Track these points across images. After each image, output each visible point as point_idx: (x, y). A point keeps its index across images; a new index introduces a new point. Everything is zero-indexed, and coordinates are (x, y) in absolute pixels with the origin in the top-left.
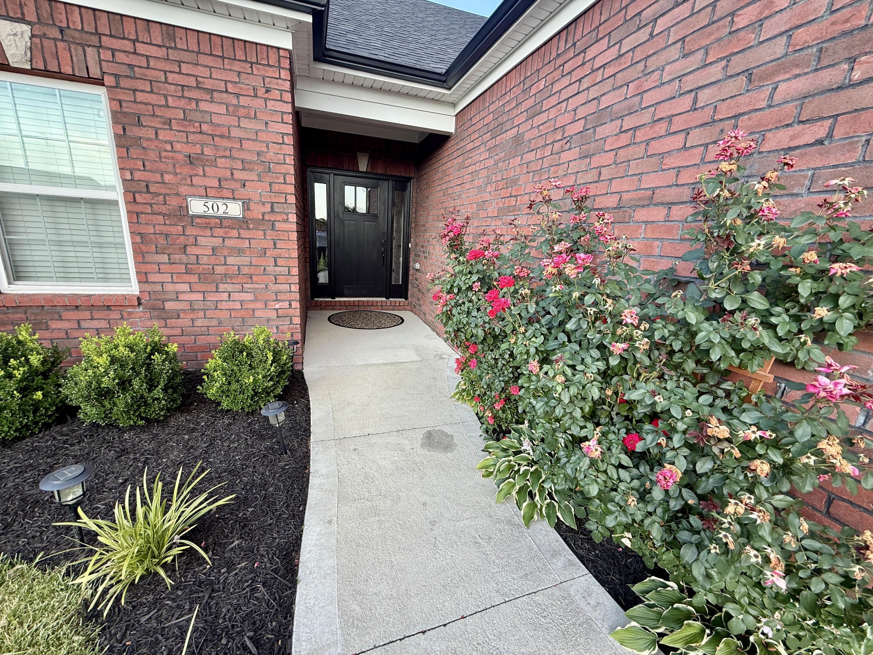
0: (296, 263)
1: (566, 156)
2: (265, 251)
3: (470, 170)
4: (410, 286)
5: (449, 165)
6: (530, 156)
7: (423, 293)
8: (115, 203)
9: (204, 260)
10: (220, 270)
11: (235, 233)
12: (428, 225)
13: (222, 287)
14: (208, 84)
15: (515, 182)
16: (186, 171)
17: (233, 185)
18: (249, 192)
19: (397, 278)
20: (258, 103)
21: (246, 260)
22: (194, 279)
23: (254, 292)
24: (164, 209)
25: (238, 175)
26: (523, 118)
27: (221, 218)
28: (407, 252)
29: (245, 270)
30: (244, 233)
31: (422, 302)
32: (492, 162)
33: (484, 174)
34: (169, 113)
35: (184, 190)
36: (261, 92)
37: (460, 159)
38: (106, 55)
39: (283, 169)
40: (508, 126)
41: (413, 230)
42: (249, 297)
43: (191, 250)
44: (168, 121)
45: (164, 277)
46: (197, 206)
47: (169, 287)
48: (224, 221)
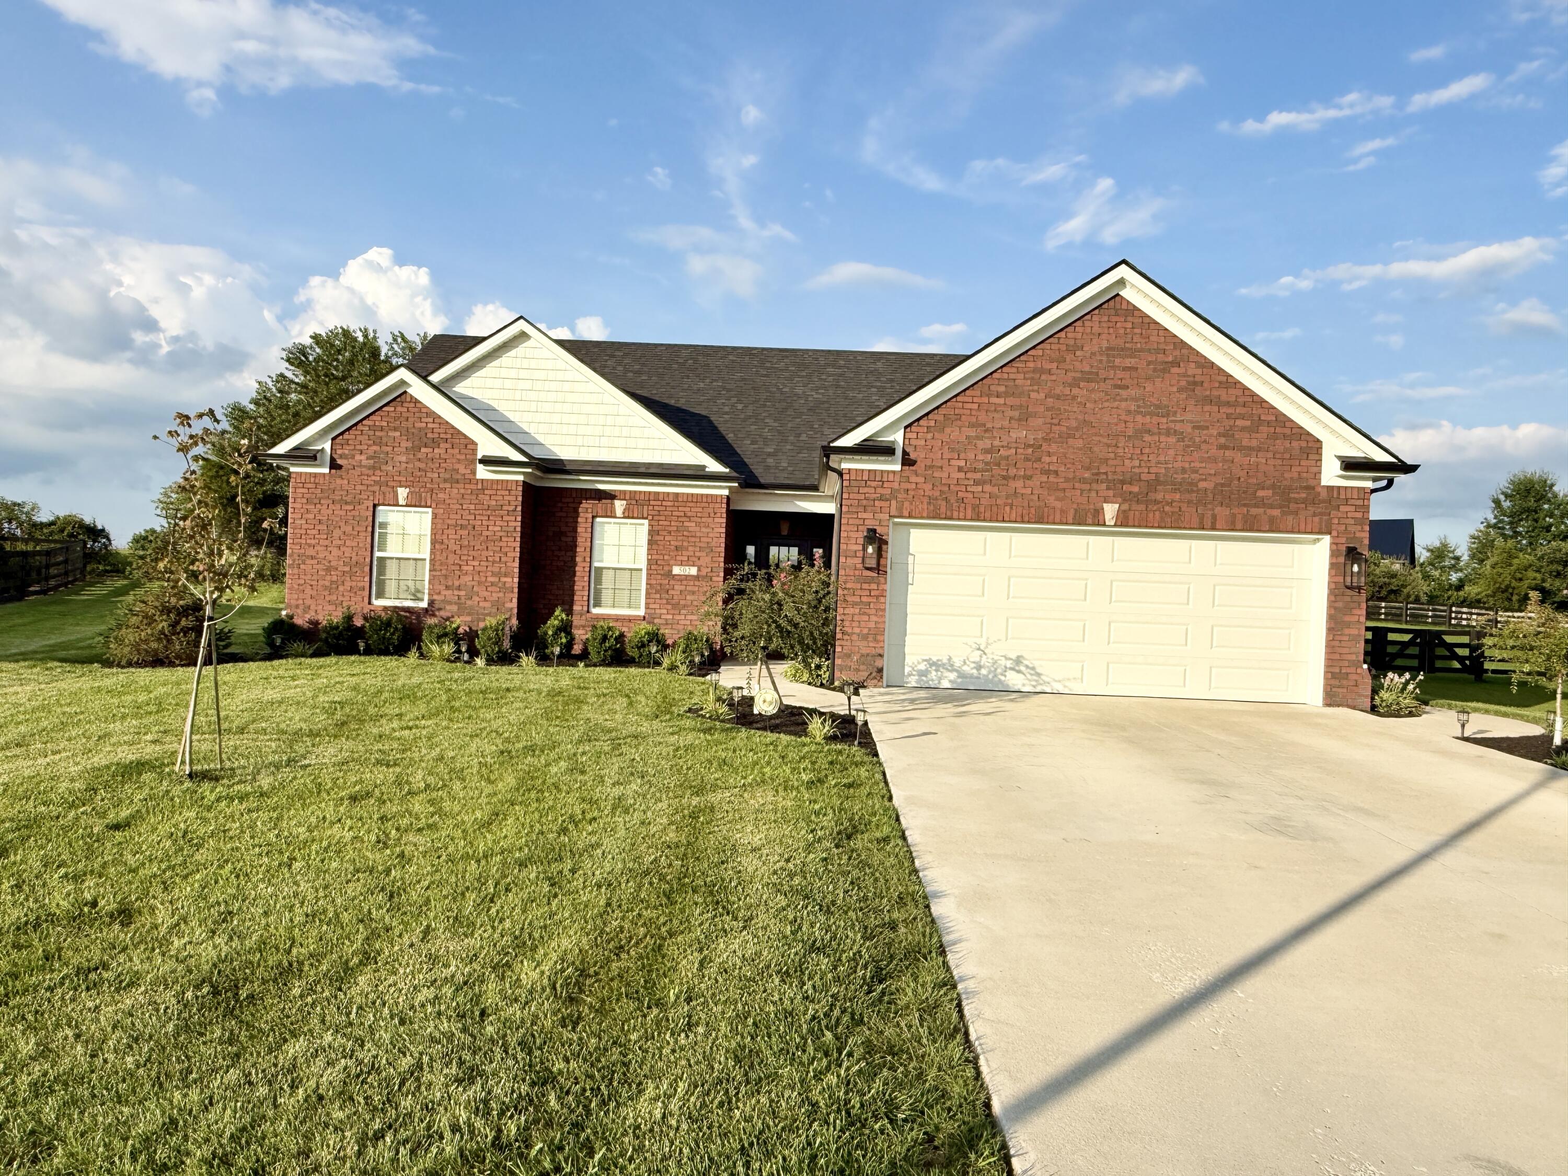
2: (706, 591)
8: (641, 570)
9: (675, 597)
10: (682, 602)
11: (692, 583)
13: (683, 612)
14: (689, 514)
16: (674, 553)
17: (694, 559)
18: (701, 562)
20: (710, 520)
21: (695, 597)
22: (669, 607)
23: (697, 614)
24: (662, 572)
25: (697, 554)
27: (686, 575)
29: (695, 603)
30: (697, 583)
34: (671, 528)
35: (672, 562)
36: (712, 515)
38: (651, 508)
39: (719, 550)
42: (695, 618)
43: (671, 592)
44: (670, 532)
45: (657, 606)
46: (676, 570)
47: (658, 611)
48: (687, 577)
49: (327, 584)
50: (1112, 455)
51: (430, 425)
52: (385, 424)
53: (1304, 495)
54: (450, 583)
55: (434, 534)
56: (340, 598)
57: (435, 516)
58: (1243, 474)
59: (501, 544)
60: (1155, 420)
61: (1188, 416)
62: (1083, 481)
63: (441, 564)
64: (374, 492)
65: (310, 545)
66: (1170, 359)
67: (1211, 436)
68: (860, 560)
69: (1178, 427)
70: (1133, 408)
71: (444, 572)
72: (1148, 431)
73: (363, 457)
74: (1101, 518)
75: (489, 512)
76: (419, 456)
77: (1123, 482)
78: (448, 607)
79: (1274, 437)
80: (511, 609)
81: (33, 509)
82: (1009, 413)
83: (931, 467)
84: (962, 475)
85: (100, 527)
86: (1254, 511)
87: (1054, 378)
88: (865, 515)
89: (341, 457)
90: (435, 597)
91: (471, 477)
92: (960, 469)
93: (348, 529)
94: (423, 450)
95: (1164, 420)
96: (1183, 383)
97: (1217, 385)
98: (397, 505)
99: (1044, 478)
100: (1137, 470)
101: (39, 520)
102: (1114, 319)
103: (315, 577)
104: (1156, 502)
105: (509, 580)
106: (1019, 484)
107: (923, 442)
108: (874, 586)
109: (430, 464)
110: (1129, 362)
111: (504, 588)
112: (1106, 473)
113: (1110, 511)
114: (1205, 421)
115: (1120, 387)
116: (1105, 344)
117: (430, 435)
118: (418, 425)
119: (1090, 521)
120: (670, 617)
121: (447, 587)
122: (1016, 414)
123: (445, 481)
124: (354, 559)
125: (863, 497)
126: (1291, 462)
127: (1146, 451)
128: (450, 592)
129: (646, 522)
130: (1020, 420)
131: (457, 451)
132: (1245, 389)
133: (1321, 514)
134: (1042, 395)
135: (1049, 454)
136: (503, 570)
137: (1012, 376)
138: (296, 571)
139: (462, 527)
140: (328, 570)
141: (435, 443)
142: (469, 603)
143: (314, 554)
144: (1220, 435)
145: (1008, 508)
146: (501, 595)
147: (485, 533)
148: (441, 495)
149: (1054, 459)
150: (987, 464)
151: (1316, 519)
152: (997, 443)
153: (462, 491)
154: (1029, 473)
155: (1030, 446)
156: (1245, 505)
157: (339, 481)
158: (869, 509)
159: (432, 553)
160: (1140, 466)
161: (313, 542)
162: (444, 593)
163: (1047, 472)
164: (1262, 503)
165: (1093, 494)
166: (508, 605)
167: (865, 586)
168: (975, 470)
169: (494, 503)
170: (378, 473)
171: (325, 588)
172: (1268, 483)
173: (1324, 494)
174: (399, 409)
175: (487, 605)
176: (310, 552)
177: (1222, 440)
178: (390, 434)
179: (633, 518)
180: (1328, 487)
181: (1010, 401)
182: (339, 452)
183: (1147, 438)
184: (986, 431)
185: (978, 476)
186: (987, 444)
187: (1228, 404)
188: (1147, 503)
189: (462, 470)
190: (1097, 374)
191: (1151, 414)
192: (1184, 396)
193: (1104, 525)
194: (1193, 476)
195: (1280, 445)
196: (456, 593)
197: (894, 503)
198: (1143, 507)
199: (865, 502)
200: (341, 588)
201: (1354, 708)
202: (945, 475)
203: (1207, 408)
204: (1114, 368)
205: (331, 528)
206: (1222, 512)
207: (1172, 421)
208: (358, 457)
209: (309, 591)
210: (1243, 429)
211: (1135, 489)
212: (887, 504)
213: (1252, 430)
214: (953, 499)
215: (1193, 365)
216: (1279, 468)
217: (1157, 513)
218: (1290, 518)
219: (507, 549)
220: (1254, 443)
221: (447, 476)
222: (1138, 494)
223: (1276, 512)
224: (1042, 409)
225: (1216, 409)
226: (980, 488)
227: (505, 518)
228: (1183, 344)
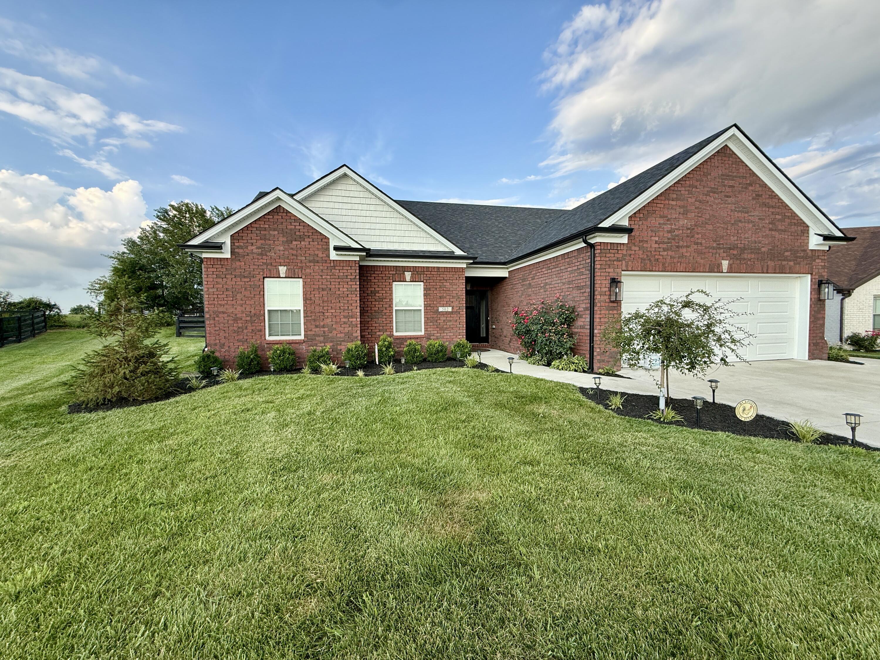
0: (465, 323)
1: (541, 291)
2: (457, 320)
3: (516, 290)
4: (490, 337)
5: (507, 287)
6: (533, 289)
7: (498, 338)
8: (421, 310)
9: (441, 324)
10: (445, 326)
11: (449, 316)
12: (498, 309)
13: (445, 331)
14: (446, 278)
15: (530, 295)
16: (439, 300)
17: (450, 303)
18: (454, 304)
19: (483, 334)
20: (457, 281)
21: (451, 323)
22: (438, 329)
23: (453, 332)
24: (433, 311)
25: (451, 300)
26: (530, 279)
27: (446, 312)
28: (487, 322)
29: (451, 326)
30: (452, 316)
31: (497, 342)
32: (523, 289)
33: (521, 292)
34: (436, 287)
35: (438, 305)
36: (458, 278)
37: (512, 286)
38: (425, 275)
39: (462, 297)
40: (526, 280)
41: (490, 312)
42: (452, 334)
43: (439, 321)
44: (436, 289)
45: (432, 329)
46: (441, 309)
47: (432, 332)
48: (447, 313)
49: (236, 329)
50: (725, 234)
51: (297, 227)
52: (267, 226)
53: (802, 254)
54: (318, 324)
55: (305, 294)
56: (245, 338)
57: (305, 284)
58: (779, 243)
59: (348, 299)
60: (743, 215)
61: (757, 213)
62: (714, 248)
63: (311, 313)
64: (263, 270)
65: (221, 305)
66: (748, 182)
67: (766, 224)
68: (607, 297)
69: (751, 218)
70: (733, 208)
71: (313, 317)
72: (740, 221)
73: (254, 247)
74: (721, 268)
75: (339, 280)
76: (291, 246)
77: (730, 249)
78: (317, 338)
79: (790, 224)
80: (357, 337)
81: (7, 295)
82: (678, 209)
83: (642, 241)
84: (657, 246)
85: (53, 303)
86: (784, 263)
87: (698, 190)
88: (610, 270)
89: (238, 247)
90: (309, 333)
91: (326, 258)
92: (656, 242)
93: (247, 294)
94: (294, 243)
95: (746, 215)
96: (754, 195)
97: (768, 196)
98: (280, 277)
99: (696, 247)
100: (736, 242)
101: (12, 301)
102: (724, 158)
103: (226, 325)
104: (744, 259)
105: (355, 320)
106: (684, 250)
107: (637, 227)
108: (615, 312)
109: (299, 252)
110: (731, 183)
111: (351, 325)
112: (723, 244)
113: (725, 264)
114: (763, 216)
115: (727, 197)
116: (720, 173)
117: (297, 233)
118: (289, 227)
119: (716, 270)
120: (439, 335)
121: (317, 326)
122: (682, 210)
123: (310, 262)
124: (253, 311)
125: (608, 259)
126: (798, 237)
127: (740, 231)
128: (318, 329)
129: (422, 283)
130: (683, 214)
131: (316, 243)
132: (780, 199)
133: (809, 264)
134: (694, 200)
135: (698, 233)
136: (350, 314)
137: (679, 189)
138: (212, 322)
139: (323, 290)
140: (236, 320)
141: (301, 238)
142: (330, 335)
143: (224, 310)
144: (769, 223)
145: (679, 264)
146: (350, 329)
147: (337, 293)
148: (308, 271)
149: (700, 236)
150: (669, 239)
151: (807, 266)
152: (673, 227)
153: (321, 268)
154: (688, 244)
155: (688, 229)
156: (780, 260)
157: (238, 263)
158: (611, 266)
159: (305, 306)
160: (737, 240)
161: (223, 303)
162: (314, 330)
163: (697, 244)
164: (786, 259)
165: (717, 255)
166: (355, 335)
167: (611, 312)
168: (663, 243)
169: (342, 274)
170: (264, 257)
171: (235, 332)
172: (789, 248)
173: (810, 253)
174: (276, 217)
175: (342, 335)
176: (221, 309)
177: (771, 226)
178: (271, 232)
179: (415, 281)
180: (813, 250)
181: (679, 203)
182: (236, 244)
183: (740, 224)
184: (668, 220)
185: (665, 246)
186: (668, 227)
187: (773, 207)
188: (740, 260)
189: (320, 255)
190: (717, 189)
191: (742, 212)
192: (754, 202)
193: (722, 272)
194: (759, 245)
195: (793, 228)
196: (322, 329)
197: (624, 262)
198: (738, 262)
199: (609, 263)
200: (245, 331)
201: (821, 359)
202: (649, 245)
203: (764, 209)
204: (724, 186)
205: (235, 293)
206: (771, 264)
207: (750, 216)
208: (250, 248)
209: (222, 334)
210: (779, 220)
211: (735, 252)
212: (620, 263)
213: (782, 220)
214: (652, 259)
215: (758, 186)
216: (793, 240)
217: (744, 265)
218: (798, 266)
219: (352, 302)
220: (783, 227)
221: (312, 258)
222: (737, 255)
223: (792, 263)
224: (694, 207)
225: (767, 209)
226: (666, 253)
227: (349, 283)
228: (754, 174)
